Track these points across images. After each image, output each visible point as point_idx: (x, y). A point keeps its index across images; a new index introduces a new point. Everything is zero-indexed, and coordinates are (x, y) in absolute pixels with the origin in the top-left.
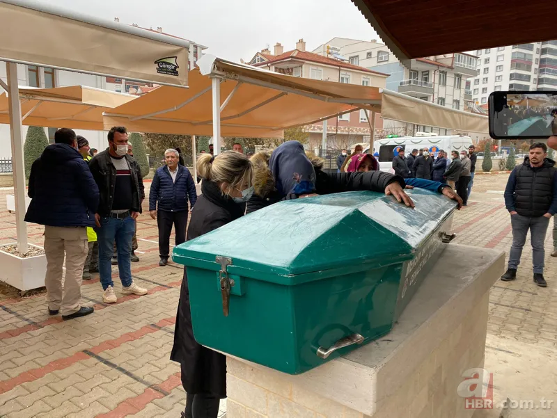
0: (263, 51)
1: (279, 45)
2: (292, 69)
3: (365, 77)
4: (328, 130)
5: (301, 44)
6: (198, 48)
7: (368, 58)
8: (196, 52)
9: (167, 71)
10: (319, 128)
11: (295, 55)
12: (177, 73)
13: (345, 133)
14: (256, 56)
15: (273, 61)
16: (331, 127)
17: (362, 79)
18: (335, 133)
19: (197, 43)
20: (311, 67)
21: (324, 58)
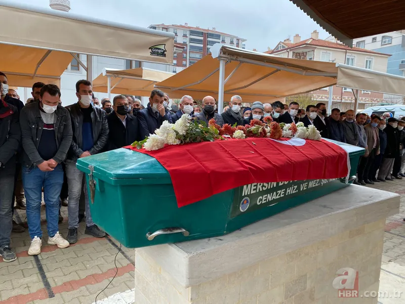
0: (285, 41)
1: (297, 36)
2: (306, 53)
3: (369, 57)
4: (333, 99)
5: (315, 34)
6: (240, 41)
7: (373, 42)
8: (238, 44)
9: (158, 54)
10: (326, 97)
11: (309, 42)
12: (165, 55)
13: (348, 101)
14: (279, 44)
15: (291, 48)
16: (336, 97)
17: (366, 59)
18: (340, 101)
19: (239, 37)
20: (322, 51)
21: (333, 43)
